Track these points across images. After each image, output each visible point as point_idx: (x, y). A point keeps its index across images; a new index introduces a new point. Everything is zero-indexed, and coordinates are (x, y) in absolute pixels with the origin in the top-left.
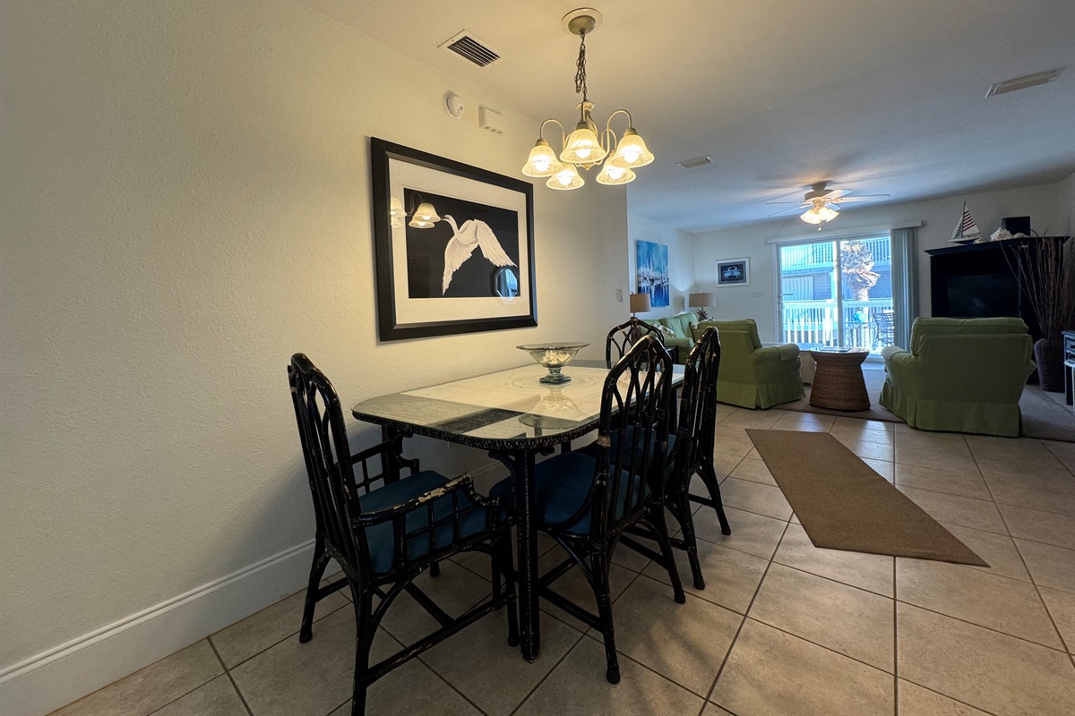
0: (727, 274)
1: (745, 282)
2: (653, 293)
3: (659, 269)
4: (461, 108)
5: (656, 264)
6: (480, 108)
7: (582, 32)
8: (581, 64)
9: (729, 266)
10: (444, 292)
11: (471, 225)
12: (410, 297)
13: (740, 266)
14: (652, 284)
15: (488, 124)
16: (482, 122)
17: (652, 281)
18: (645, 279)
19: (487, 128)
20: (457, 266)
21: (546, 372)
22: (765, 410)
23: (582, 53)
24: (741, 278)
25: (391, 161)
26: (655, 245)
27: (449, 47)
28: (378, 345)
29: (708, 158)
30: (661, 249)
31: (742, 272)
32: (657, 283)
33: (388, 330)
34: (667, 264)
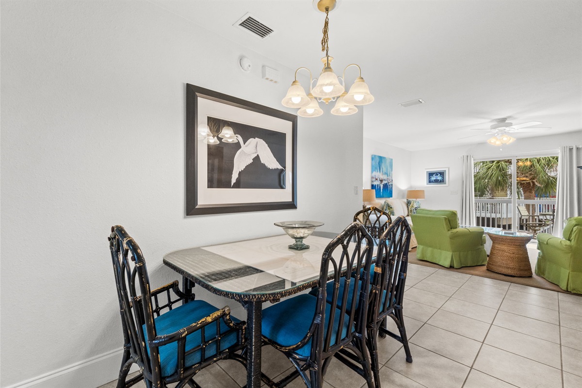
0: (433, 178)
1: (445, 184)
2: (382, 189)
3: (386, 174)
4: (249, 66)
5: (384, 170)
6: (263, 66)
7: (327, 10)
8: (325, 32)
9: (434, 173)
10: (232, 184)
11: (252, 141)
12: (208, 188)
13: (442, 174)
14: (381, 183)
15: (267, 76)
16: (264, 75)
17: (381, 181)
18: (377, 179)
19: (267, 79)
20: (242, 168)
21: (293, 242)
22: (456, 269)
23: (327, 23)
24: (442, 181)
25: (199, 99)
26: (384, 158)
27: (240, 25)
28: (185, 218)
29: (421, 100)
30: (388, 162)
31: (443, 177)
32: (384, 182)
33: (192, 208)
34: (392, 170)
